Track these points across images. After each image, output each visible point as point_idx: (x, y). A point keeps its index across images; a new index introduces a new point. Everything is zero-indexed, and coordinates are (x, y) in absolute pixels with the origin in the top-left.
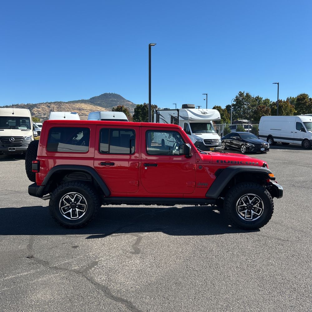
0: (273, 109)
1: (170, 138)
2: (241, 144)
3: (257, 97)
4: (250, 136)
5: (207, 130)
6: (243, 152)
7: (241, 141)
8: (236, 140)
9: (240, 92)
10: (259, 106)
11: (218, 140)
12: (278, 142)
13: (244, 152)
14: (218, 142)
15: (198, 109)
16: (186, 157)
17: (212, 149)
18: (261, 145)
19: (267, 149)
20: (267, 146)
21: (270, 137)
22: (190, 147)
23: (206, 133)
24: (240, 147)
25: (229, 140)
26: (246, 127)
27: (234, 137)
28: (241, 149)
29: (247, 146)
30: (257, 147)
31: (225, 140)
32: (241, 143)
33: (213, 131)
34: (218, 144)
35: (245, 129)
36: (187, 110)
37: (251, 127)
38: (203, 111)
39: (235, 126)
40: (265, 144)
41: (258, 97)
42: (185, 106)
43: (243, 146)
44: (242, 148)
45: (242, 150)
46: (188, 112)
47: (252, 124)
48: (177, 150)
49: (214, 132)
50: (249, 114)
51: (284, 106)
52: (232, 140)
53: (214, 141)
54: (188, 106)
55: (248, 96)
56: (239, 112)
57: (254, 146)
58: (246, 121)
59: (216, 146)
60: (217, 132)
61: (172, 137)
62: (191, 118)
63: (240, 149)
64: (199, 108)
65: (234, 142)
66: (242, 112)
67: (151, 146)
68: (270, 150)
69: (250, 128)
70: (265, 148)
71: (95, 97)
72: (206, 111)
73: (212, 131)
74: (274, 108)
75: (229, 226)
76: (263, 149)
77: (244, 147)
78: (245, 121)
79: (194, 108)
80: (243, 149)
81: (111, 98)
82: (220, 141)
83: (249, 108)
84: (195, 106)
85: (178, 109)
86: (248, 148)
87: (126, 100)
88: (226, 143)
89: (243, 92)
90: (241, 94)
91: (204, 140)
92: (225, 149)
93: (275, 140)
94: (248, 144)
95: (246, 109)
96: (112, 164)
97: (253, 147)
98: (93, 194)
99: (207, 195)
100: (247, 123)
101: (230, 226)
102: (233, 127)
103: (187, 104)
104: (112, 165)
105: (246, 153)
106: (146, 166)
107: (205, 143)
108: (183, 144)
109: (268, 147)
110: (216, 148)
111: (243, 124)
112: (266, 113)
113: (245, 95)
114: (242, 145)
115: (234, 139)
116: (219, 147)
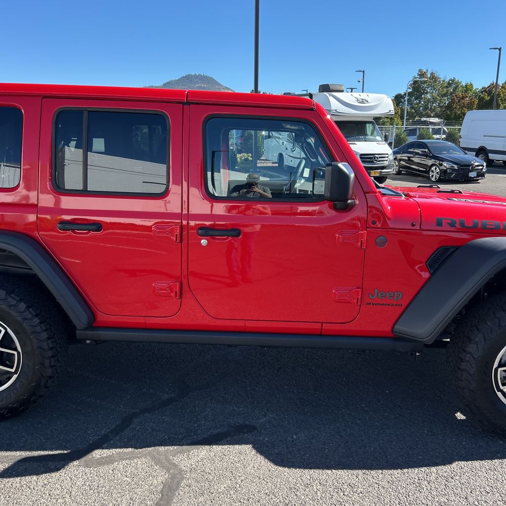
0: (481, 99)
1: (293, 151)
2: (429, 164)
3: (451, 80)
4: (448, 149)
5: (367, 135)
6: (433, 179)
7: (430, 157)
8: (421, 155)
9: (420, 71)
10: (456, 96)
11: (386, 156)
12: (496, 161)
13: (436, 179)
14: (387, 159)
15: (350, 93)
16: (334, 208)
17: (375, 173)
18: (469, 166)
19: (481, 175)
20: (481, 167)
21: (481, 151)
22: (352, 175)
23: (365, 141)
24: (428, 169)
25: (405, 156)
26: (437, 132)
27: (416, 151)
28: (429, 174)
29: (442, 168)
30: (462, 169)
31: (399, 156)
32: (430, 162)
33: (378, 138)
34: (386, 163)
35: (434, 136)
36: (328, 95)
37: (444, 132)
38: (359, 97)
39: (415, 129)
40: (476, 164)
41: (453, 81)
42: (325, 88)
43: (433, 168)
44: (433, 172)
45: (432, 176)
46: (331, 99)
47: (446, 125)
48: (307, 179)
49: (380, 139)
50: (434, 110)
51: (502, 95)
52: (412, 155)
53: (380, 158)
54: (331, 87)
55: (433, 77)
56: (416, 106)
57: (457, 168)
58: (436, 120)
59: (383, 168)
60: (386, 139)
61: (298, 150)
62: (336, 110)
63: (428, 172)
64: (352, 92)
65: (416, 160)
66: (421, 107)
67: (259, 165)
68: (486, 175)
69: (443, 134)
70: (477, 173)
71: (172, 81)
72: (366, 98)
73: (375, 137)
74: (483, 98)
75: (460, 416)
76: (472, 174)
77: (436, 169)
78: (433, 121)
79: (342, 91)
80: (435, 174)
81: (197, 83)
82: (391, 157)
83: (435, 100)
84: (343, 88)
85: (310, 94)
86: (444, 172)
87: (223, 86)
88: (402, 162)
89: (425, 71)
90: (422, 75)
91: (361, 155)
92: (399, 173)
93: (491, 156)
94: (445, 165)
95: (428, 100)
96: (94, 227)
97: (454, 170)
98: (36, 321)
99: (397, 327)
100: (439, 124)
101: (463, 417)
102: (412, 132)
103: (328, 85)
104: (93, 231)
105: (440, 181)
106: (204, 236)
107: (363, 162)
108: (328, 165)
109: (484, 170)
110: (383, 171)
111: (430, 127)
112: (470, 107)
113: (429, 76)
114: (433, 165)
115: (417, 154)
116: (388, 169)
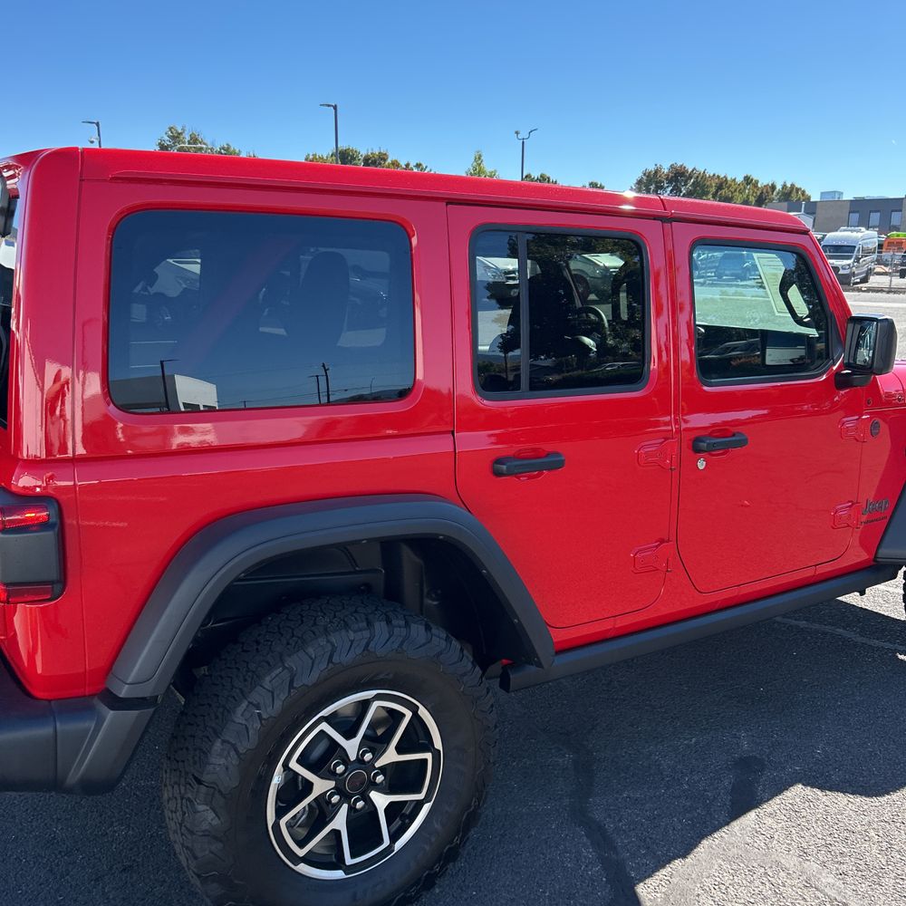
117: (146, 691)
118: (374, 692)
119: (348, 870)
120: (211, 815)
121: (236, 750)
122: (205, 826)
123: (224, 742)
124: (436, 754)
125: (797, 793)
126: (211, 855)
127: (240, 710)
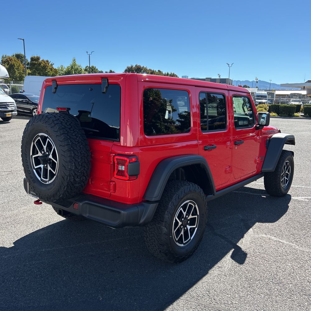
8: (25, 103)
11: (13, 103)
17: (9, 114)
24: (31, 111)
28: (32, 114)
32: (32, 107)
44: (34, 112)
53: (10, 105)
59: (12, 111)
99: (263, 169)
114: (34, 109)
115: (21, 102)
116: (15, 112)
117: (157, 199)
118: (189, 201)
119: (184, 244)
120: (166, 229)
121: (170, 213)
122: (164, 232)
123: (168, 212)
124: (198, 215)
125: (257, 224)
126: (165, 239)
127: (170, 204)
